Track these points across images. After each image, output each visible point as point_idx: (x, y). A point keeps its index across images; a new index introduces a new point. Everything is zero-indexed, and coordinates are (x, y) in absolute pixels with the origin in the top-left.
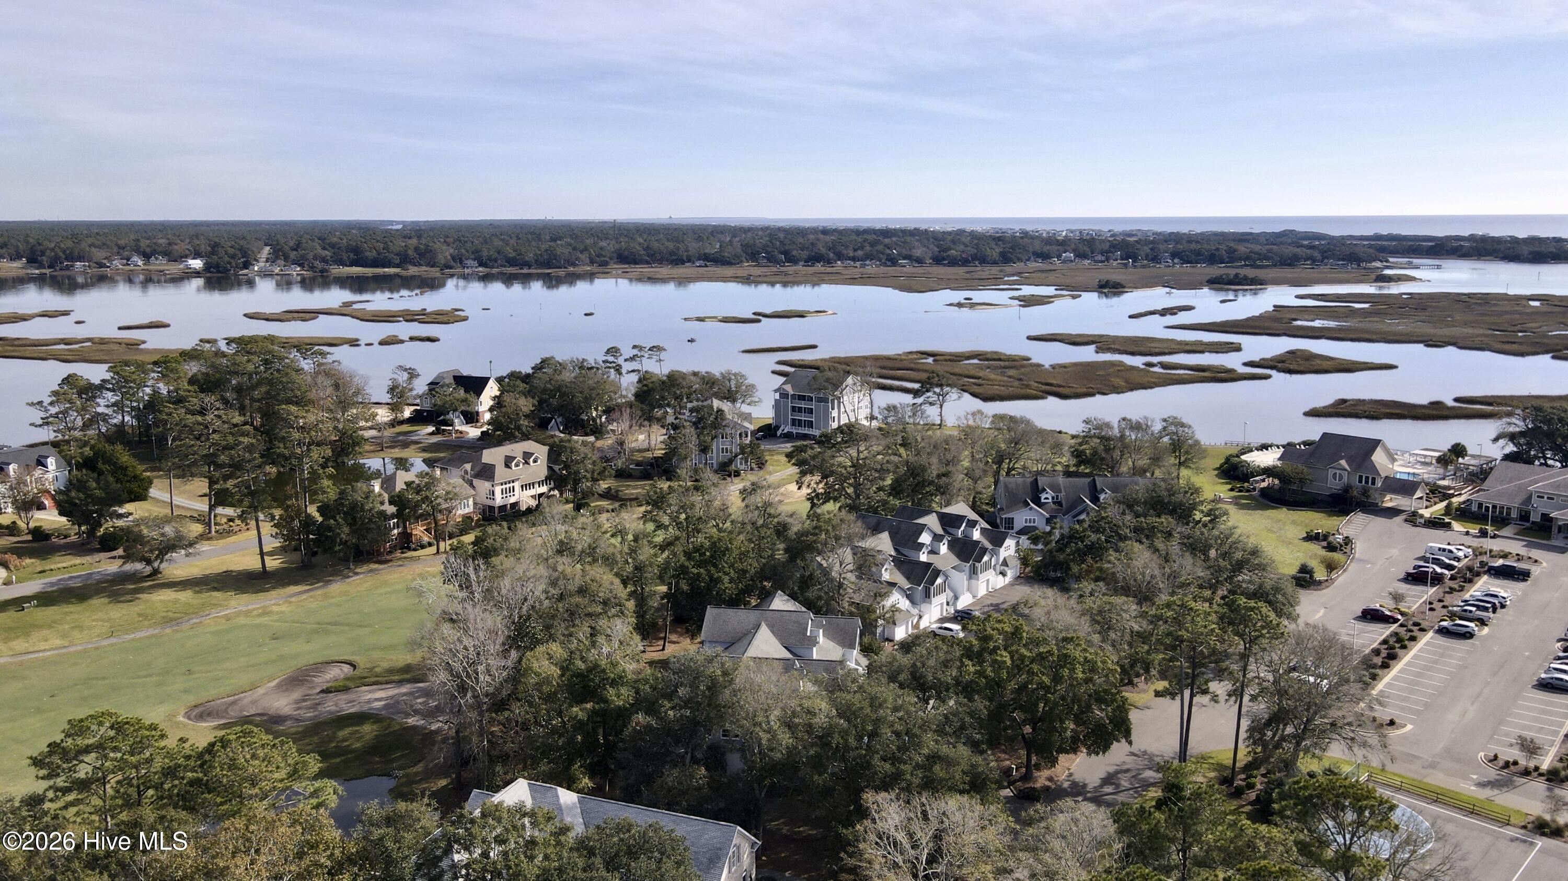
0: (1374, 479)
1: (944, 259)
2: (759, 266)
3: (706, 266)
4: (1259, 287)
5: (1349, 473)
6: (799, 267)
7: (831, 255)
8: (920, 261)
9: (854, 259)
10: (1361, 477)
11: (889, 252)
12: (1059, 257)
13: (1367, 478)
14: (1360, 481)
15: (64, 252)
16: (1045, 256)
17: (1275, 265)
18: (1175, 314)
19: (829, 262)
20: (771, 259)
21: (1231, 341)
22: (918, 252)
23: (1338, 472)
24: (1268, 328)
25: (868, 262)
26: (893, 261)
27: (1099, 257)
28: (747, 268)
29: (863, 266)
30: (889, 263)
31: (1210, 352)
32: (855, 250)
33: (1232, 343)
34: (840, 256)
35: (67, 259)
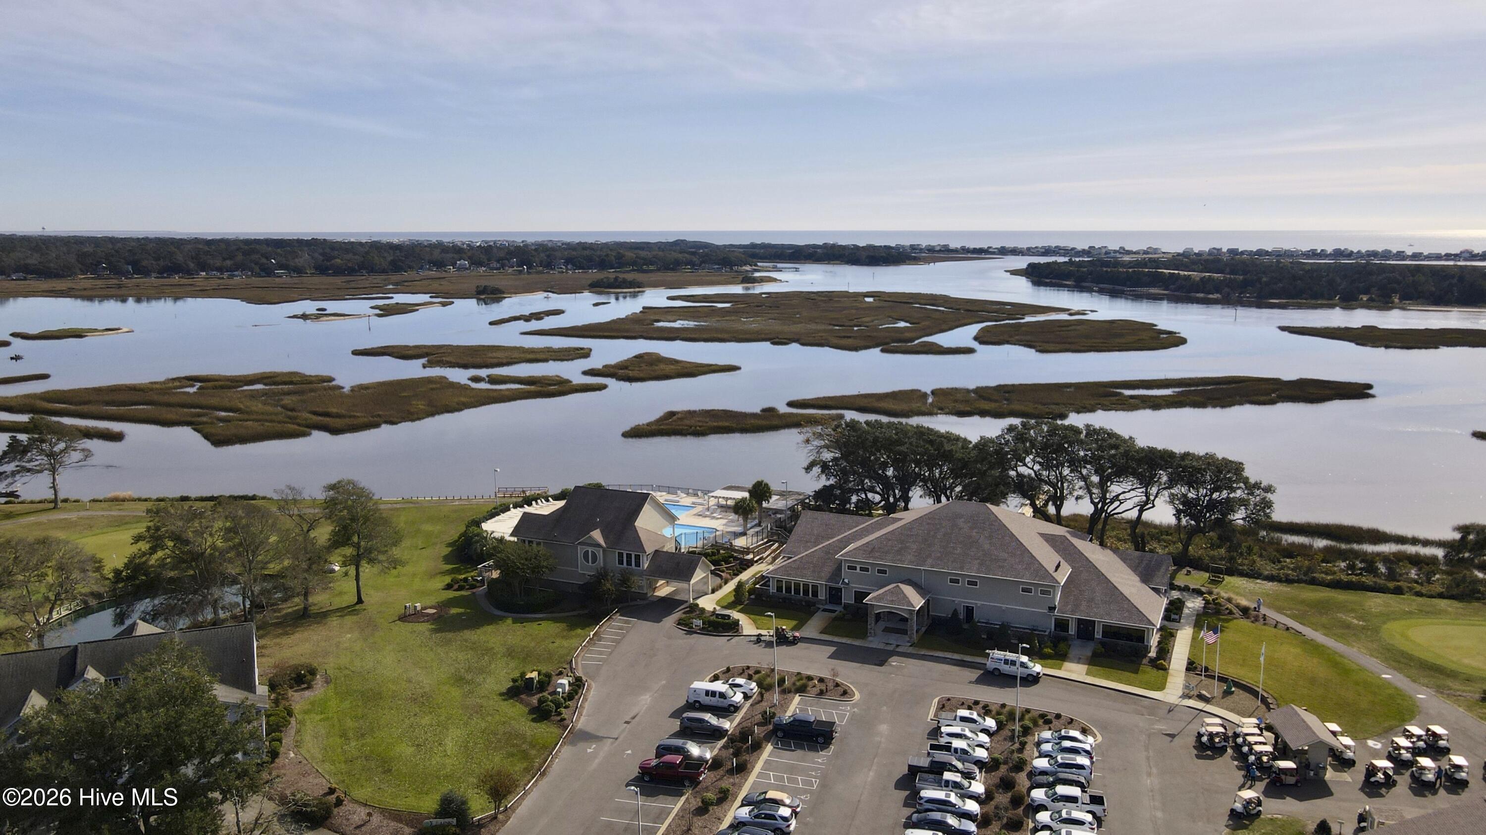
0: (638, 557)
1: (327, 269)
2: (99, 277)
3: (25, 279)
4: (637, 290)
5: (604, 551)
6: (153, 280)
7: (192, 265)
8: (299, 271)
9: (220, 270)
10: (621, 555)
11: (264, 260)
12: (454, 265)
13: (629, 556)
14: (621, 562)
16: (439, 265)
17: (659, 270)
18: (541, 319)
19: (188, 273)
20: (117, 271)
21: (581, 346)
22: (299, 262)
23: (590, 549)
24: (627, 331)
25: (236, 273)
26: (268, 272)
27: (495, 265)
28: (83, 281)
29: (231, 277)
30: (263, 274)
31: (554, 360)
32: (224, 259)
33: (582, 349)
34: (203, 267)
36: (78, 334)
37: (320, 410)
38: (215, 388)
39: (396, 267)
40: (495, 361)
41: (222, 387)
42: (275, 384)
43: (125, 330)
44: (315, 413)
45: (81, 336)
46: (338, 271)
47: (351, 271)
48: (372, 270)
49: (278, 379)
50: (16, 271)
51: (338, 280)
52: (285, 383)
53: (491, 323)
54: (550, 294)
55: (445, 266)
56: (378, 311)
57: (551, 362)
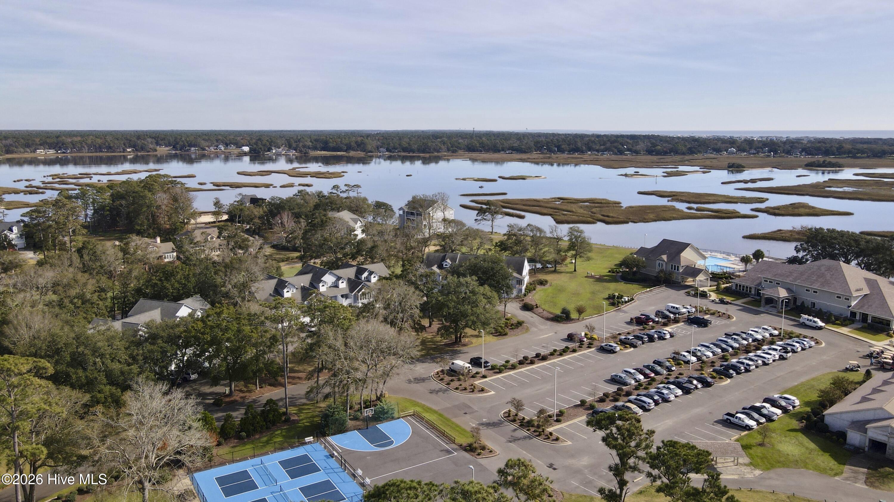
0: (678, 267)
1: (653, 151)
2: (542, 153)
3: (512, 153)
4: (838, 169)
5: (666, 263)
6: (565, 155)
7: (584, 148)
8: (637, 152)
9: (598, 151)
10: (672, 265)
11: (620, 146)
13: (675, 266)
14: (672, 269)
15: (187, 142)
18: (755, 182)
19: (582, 152)
20: (550, 151)
22: (638, 148)
23: (661, 262)
25: (605, 153)
26: (621, 152)
27: (753, 151)
28: (535, 155)
29: (602, 155)
30: (618, 153)
32: (601, 145)
33: (762, 198)
34: (590, 149)
35: (189, 146)
36: (523, 178)
37: (606, 214)
38: (568, 202)
39: (691, 151)
40: (707, 201)
41: (571, 203)
42: (594, 203)
43: (543, 177)
44: (603, 216)
45: (524, 179)
46: (658, 153)
47: (665, 153)
48: (676, 152)
49: (596, 201)
50: (509, 150)
51: (655, 158)
52: (598, 203)
53: (722, 183)
54: (774, 169)
55: (721, 151)
56: (665, 174)
57: (739, 204)
